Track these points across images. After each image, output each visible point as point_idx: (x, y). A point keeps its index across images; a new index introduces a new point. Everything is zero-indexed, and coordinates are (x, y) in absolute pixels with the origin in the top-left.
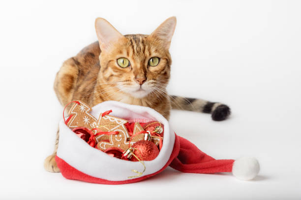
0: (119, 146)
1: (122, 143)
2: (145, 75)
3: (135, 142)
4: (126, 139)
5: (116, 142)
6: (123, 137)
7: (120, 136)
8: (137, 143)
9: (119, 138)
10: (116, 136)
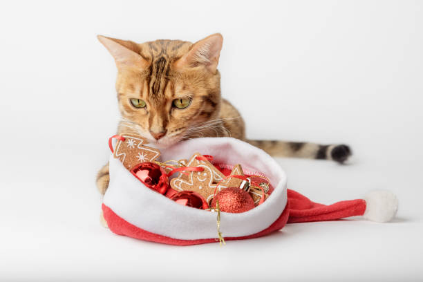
0: (200, 187)
1: (205, 184)
2: (165, 123)
3: (225, 187)
4: (211, 180)
5: (197, 183)
6: (208, 177)
7: (205, 174)
8: (227, 189)
9: (202, 177)
10: (199, 173)
